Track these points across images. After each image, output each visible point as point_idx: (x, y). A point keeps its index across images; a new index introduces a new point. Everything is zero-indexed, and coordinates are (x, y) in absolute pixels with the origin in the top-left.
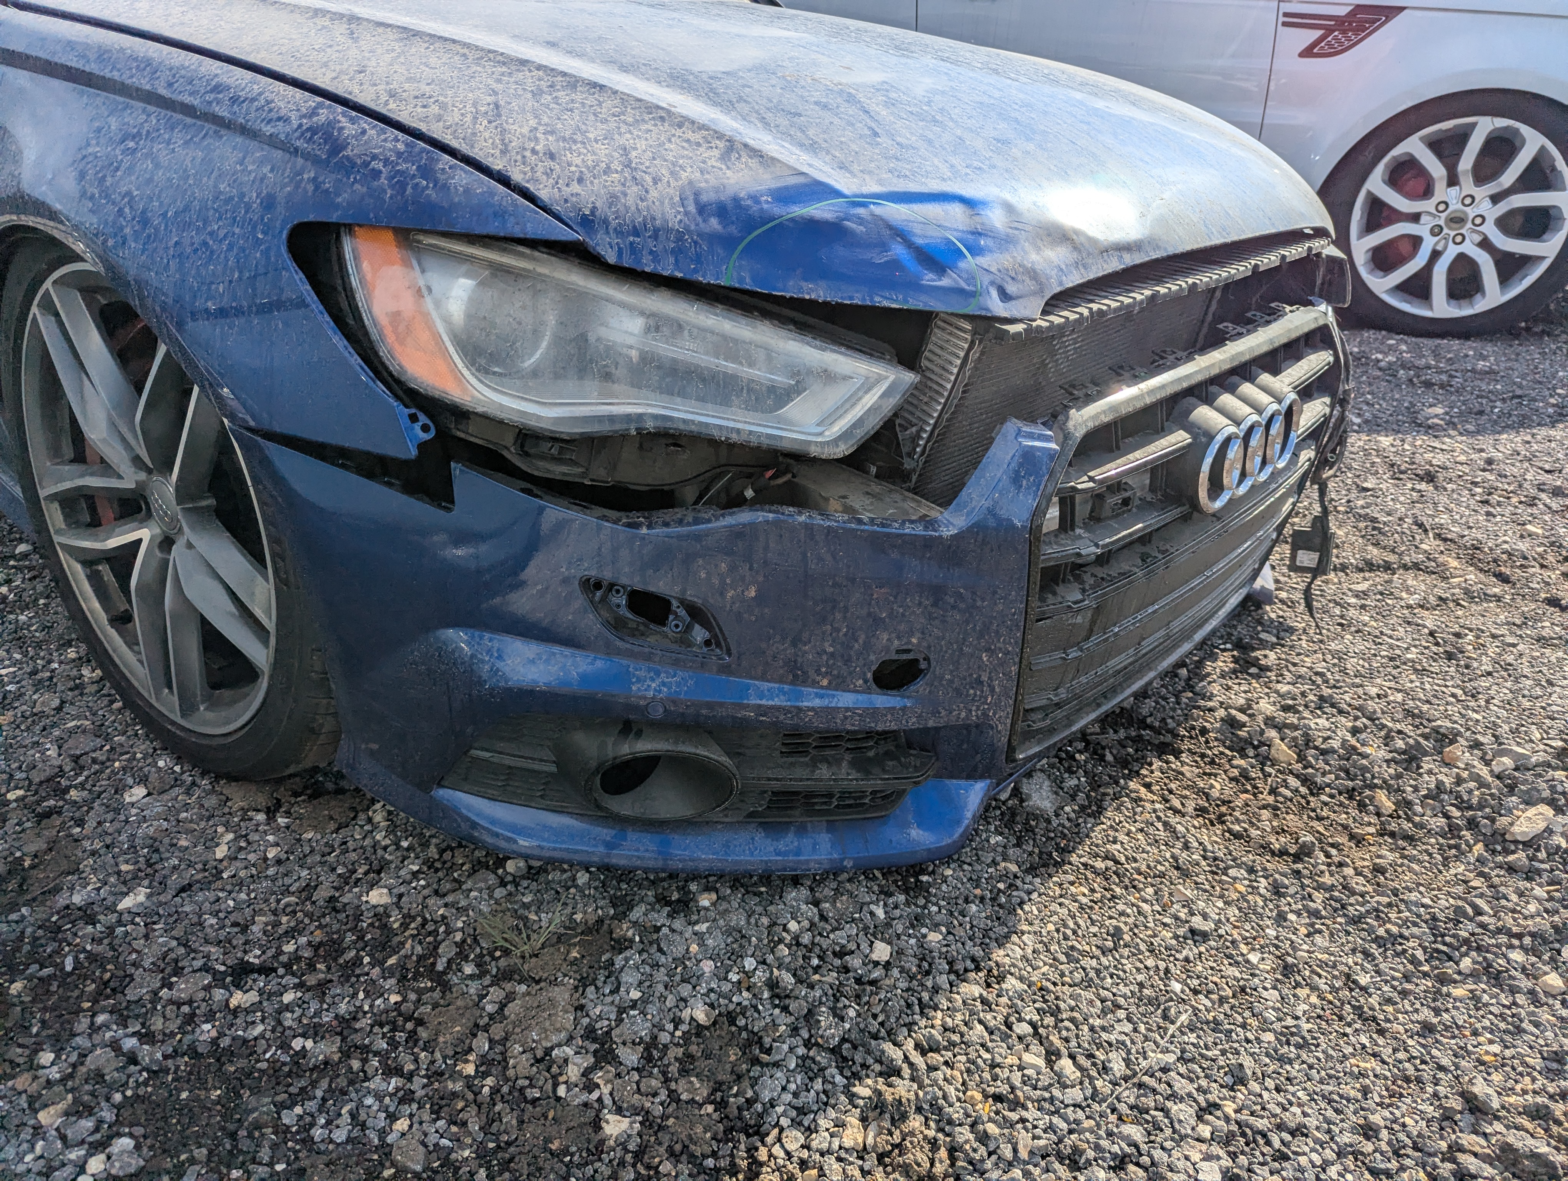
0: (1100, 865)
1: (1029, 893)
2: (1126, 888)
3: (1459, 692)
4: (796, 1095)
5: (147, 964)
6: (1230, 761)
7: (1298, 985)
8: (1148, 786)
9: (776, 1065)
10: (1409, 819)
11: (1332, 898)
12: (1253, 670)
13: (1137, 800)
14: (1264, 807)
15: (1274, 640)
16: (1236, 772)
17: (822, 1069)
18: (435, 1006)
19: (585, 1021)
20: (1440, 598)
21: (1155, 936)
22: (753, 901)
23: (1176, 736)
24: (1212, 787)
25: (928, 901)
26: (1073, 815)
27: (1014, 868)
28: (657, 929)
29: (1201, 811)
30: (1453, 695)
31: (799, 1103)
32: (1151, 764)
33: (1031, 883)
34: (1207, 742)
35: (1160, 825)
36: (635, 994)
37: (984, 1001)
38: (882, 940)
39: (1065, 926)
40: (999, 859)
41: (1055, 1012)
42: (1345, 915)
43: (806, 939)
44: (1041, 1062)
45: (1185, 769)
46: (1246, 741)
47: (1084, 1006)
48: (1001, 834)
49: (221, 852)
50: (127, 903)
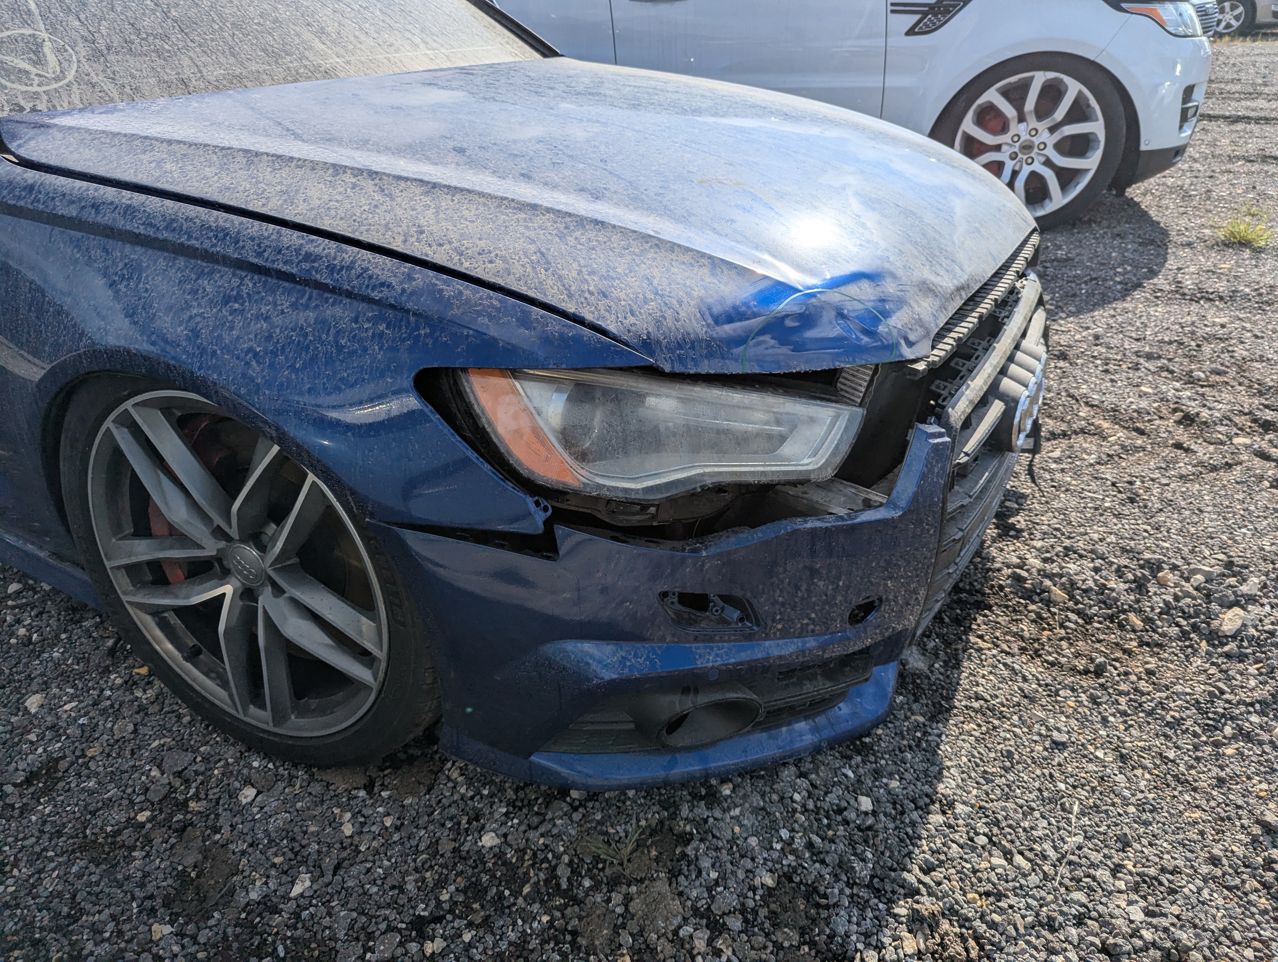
0: (976, 705)
1: (939, 736)
2: (999, 719)
3: (1149, 528)
4: (858, 924)
5: (341, 935)
6: (1026, 607)
7: (1134, 768)
8: (981, 637)
9: (836, 905)
10: (1154, 631)
11: (1131, 700)
12: (1012, 533)
13: (980, 650)
14: (1061, 639)
15: (1016, 506)
16: (1033, 616)
17: (867, 901)
18: (580, 919)
19: (689, 903)
20: (1108, 455)
21: (1032, 751)
22: (761, 783)
23: (984, 594)
24: (1023, 630)
25: (876, 757)
26: (942, 670)
27: (921, 719)
28: (706, 821)
29: (1023, 650)
30: (1146, 531)
31: (862, 929)
32: (975, 619)
33: (938, 728)
34: (1006, 596)
35: (1001, 666)
36: (714, 875)
37: (950, 826)
38: (862, 794)
39: (974, 756)
40: (909, 714)
41: (997, 823)
42: (1143, 711)
43: (811, 805)
44: (1004, 862)
45: (1000, 619)
46: (1031, 591)
47: (1012, 814)
48: (901, 694)
49: (348, 830)
50: (297, 890)
